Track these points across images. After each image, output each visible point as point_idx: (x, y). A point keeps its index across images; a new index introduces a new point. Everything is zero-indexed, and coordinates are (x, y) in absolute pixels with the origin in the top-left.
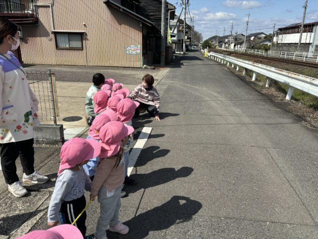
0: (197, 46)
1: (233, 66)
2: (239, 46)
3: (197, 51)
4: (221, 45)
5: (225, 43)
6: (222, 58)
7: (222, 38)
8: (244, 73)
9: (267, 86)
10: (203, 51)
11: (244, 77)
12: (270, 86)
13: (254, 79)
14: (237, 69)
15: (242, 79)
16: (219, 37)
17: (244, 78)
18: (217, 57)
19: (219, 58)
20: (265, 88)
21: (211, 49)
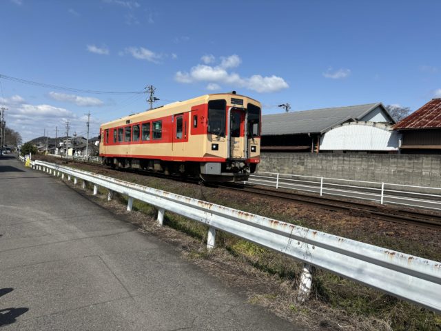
0: (12, 150)
1: (69, 178)
2: (79, 152)
3: (13, 158)
4: (54, 150)
5: (60, 148)
6: (54, 168)
7: (53, 140)
8: (83, 186)
9: (109, 199)
10: (23, 158)
11: (83, 191)
12: (112, 198)
13: (95, 193)
14: (75, 182)
15: (81, 193)
16: (49, 138)
17: (83, 193)
18: (46, 167)
19: (49, 169)
20: (108, 201)
21: (36, 155)
